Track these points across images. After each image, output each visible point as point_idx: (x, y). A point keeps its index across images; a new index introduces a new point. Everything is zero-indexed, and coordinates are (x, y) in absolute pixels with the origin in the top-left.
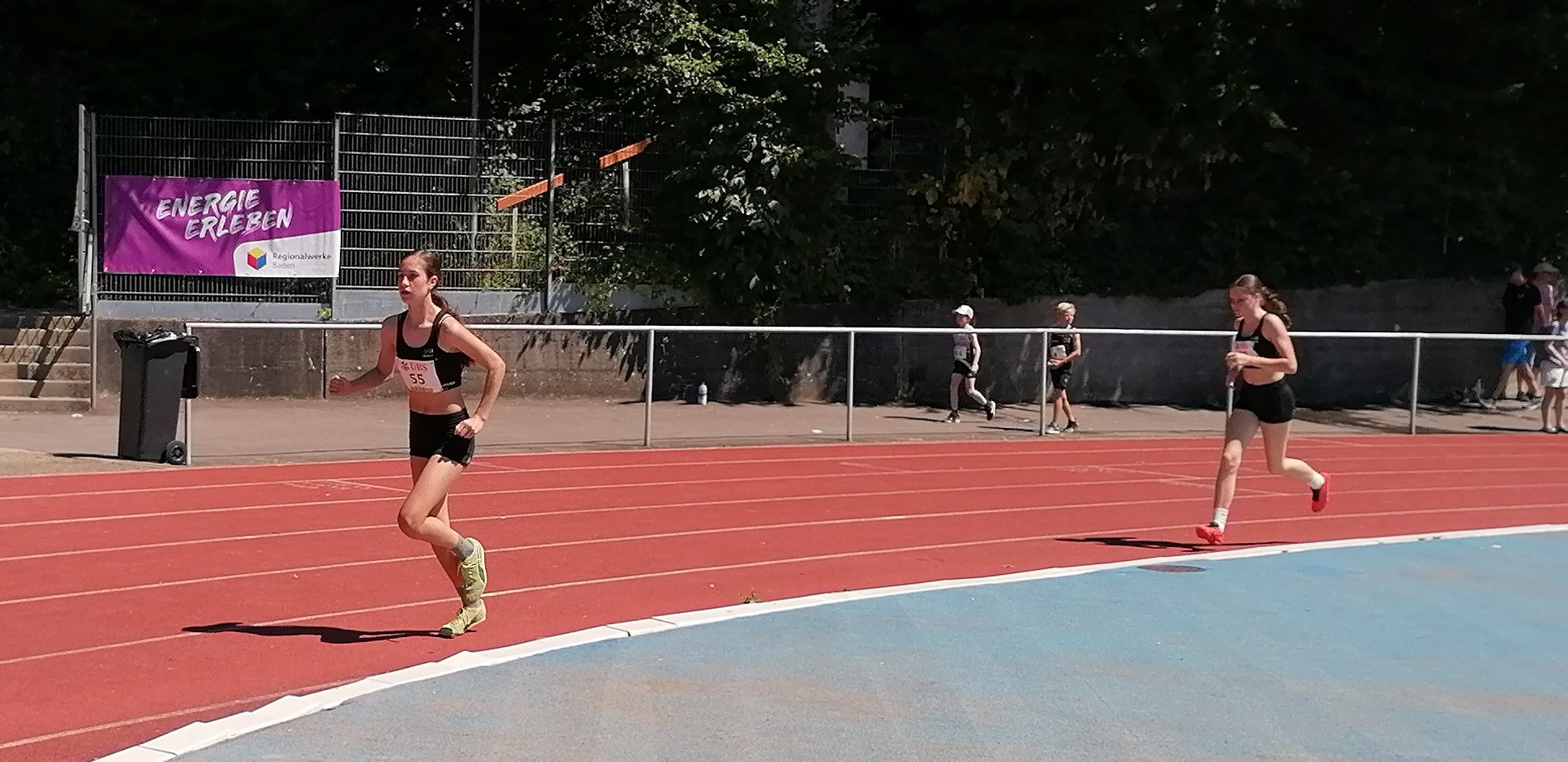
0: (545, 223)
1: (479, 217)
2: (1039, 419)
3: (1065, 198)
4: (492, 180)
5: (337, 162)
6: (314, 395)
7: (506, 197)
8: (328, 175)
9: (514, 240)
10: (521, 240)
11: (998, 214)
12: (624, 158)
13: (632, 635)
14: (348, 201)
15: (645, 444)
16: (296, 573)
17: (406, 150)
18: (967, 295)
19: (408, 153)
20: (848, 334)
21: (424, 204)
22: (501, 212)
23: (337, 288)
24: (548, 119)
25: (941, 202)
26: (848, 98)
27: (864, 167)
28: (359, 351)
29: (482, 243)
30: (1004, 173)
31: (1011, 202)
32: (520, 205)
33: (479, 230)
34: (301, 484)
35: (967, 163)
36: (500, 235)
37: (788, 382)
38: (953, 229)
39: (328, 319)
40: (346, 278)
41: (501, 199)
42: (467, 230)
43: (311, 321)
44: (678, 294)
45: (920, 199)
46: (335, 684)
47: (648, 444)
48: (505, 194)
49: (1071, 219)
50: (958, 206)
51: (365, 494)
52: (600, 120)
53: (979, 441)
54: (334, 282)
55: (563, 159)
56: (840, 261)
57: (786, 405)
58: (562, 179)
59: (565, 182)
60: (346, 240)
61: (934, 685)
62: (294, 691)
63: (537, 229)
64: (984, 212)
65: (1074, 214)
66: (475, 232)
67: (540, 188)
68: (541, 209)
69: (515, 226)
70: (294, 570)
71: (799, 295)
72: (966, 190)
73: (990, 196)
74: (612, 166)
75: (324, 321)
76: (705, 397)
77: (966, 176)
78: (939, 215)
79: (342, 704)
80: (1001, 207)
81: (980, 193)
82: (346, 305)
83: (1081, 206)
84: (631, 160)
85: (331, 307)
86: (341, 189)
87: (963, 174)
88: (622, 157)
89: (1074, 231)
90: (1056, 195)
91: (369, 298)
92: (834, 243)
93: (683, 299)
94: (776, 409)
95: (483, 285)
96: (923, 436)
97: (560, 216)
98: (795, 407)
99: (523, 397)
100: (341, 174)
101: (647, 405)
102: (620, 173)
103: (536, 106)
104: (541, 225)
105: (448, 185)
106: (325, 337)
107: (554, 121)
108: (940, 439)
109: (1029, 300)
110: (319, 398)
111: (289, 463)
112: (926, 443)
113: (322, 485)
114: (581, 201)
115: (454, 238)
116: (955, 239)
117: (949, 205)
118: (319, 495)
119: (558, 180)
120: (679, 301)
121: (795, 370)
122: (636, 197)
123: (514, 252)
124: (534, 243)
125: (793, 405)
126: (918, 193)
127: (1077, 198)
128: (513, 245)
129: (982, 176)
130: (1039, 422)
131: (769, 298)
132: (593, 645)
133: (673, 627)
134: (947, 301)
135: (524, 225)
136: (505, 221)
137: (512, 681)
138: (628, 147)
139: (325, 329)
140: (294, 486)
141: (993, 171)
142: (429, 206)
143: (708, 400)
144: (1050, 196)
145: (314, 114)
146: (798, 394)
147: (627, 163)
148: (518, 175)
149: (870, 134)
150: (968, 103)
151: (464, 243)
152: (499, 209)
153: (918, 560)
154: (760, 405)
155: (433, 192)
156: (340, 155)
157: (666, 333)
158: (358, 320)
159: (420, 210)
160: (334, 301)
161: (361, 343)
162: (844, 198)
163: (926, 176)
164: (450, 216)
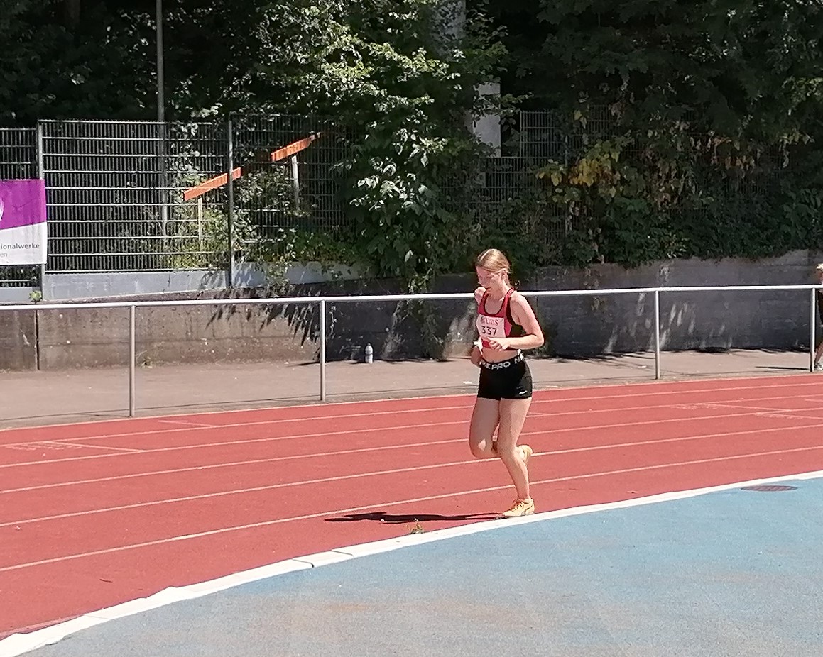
0: (226, 211)
1: (169, 207)
2: (654, 364)
3: (668, 176)
4: (179, 175)
5: (41, 163)
6: (29, 367)
7: (192, 188)
8: (34, 176)
9: (200, 226)
10: (206, 226)
11: (613, 191)
12: (293, 153)
13: (315, 566)
14: (51, 196)
15: (321, 399)
16: (19, 525)
17: (102, 151)
18: (590, 262)
19: (104, 153)
21: (120, 197)
22: (187, 202)
23: (46, 273)
24: (226, 120)
25: (565, 182)
26: (483, 96)
27: (498, 154)
28: (67, 327)
29: (173, 230)
30: (616, 156)
31: (623, 181)
32: (204, 196)
33: (169, 218)
34: (20, 446)
35: (585, 150)
36: (188, 222)
37: (441, 342)
38: (575, 206)
39: (39, 301)
40: (55, 264)
41: (186, 191)
42: (158, 219)
43: (24, 302)
44: (344, 269)
45: (547, 181)
46: (57, 621)
47: (324, 398)
48: (191, 186)
49: (674, 194)
50: (579, 186)
51: (77, 452)
52: (271, 120)
53: (605, 386)
54: (43, 268)
55: (239, 155)
56: (481, 236)
57: (440, 361)
58: (239, 172)
59: (242, 175)
60: (52, 230)
61: (574, 597)
62: (20, 630)
63: (220, 217)
64: (600, 190)
65: (677, 189)
66: (165, 220)
67: (220, 181)
68: (222, 199)
69: (200, 214)
70: (17, 523)
71: (447, 266)
72: (585, 173)
73: (605, 177)
74: (281, 160)
75: (36, 302)
76: (371, 356)
77: (584, 160)
78: (563, 194)
79: (64, 639)
80: (615, 186)
81: (598, 175)
82: (54, 287)
83: (682, 183)
84: (300, 155)
85: (41, 290)
86: (46, 186)
87: (581, 158)
88: (291, 152)
89: (677, 204)
90: (660, 174)
91: (74, 280)
92: (475, 222)
93: (344, 272)
94: (431, 364)
95: (175, 266)
96: (558, 383)
97: (239, 203)
98: (445, 363)
99: (213, 362)
100: (46, 173)
101: (321, 365)
102: (289, 166)
103: (215, 110)
104: (223, 213)
105: (140, 180)
106: (37, 317)
107: (230, 122)
108: (572, 385)
109: (642, 264)
110: (35, 370)
111: (8, 429)
112: (561, 389)
113: (40, 447)
114: (257, 191)
115: (147, 226)
116: (577, 214)
117: (571, 186)
118: (37, 455)
119: (236, 173)
120: (346, 275)
121: (448, 331)
122: (304, 186)
123: (200, 237)
124: (218, 228)
125: (446, 361)
126: (545, 175)
127: (678, 176)
128: (200, 231)
129: (598, 160)
130: (655, 367)
131: (421, 269)
132: (282, 577)
133: (349, 557)
134: (572, 267)
135: (208, 212)
136: (191, 210)
137: (212, 611)
138: (295, 144)
139: (36, 310)
140: (14, 448)
141: (607, 156)
142: (124, 198)
143: (374, 359)
144: (655, 176)
145: (20, 122)
146: (449, 353)
147: (295, 157)
148: (201, 170)
149: (502, 127)
150: (584, 98)
151: (156, 230)
152: (186, 200)
153: (556, 490)
154: (419, 361)
155: (127, 186)
156: (44, 157)
157: (335, 303)
158: (65, 300)
159: (116, 203)
160: (43, 284)
161: (69, 320)
162: (482, 183)
163: (551, 161)
164: (143, 207)
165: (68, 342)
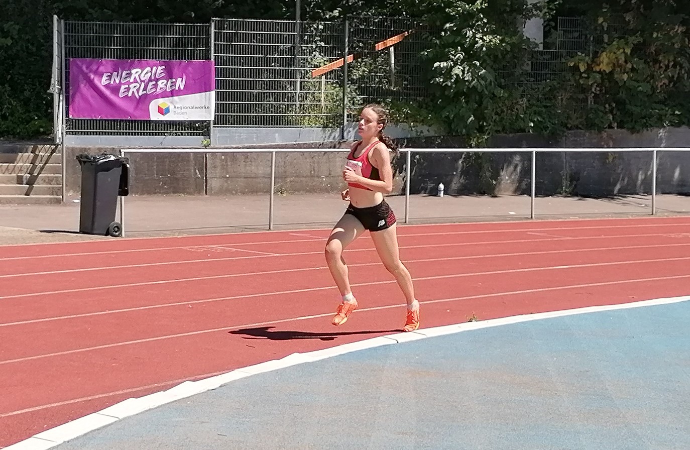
0: (342, 85)
1: (301, 82)
2: (651, 204)
3: (667, 67)
4: (309, 60)
5: (213, 48)
6: (199, 192)
7: (318, 69)
8: (207, 57)
9: (323, 96)
10: (327, 96)
11: (625, 77)
12: (391, 44)
13: (399, 342)
14: (219, 73)
16: (191, 304)
17: (255, 41)
18: (606, 128)
19: (257, 43)
20: (531, 153)
21: (267, 74)
22: (314, 78)
23: (214, 127)
24: (344, 20)
25: (589, 69)
26: (530, 4)
27: (541, 48)
28: (227, 165)
29: (304, 98)
30: (628, 51)
31: (633, 69)
32: (326, 74)
33: (301, 90)
34: (192, 248)
35: (606, 46)
36: (314, 93)
37: (494, 182)
38: (597, 86)
39: (208, 146)
40: (220, 120)
41: (315, 71)
42: (293, 90)
43: (198, 147)
44: (425, 128)
45: (576, 68)
46: (216, 374)
47: (407, 222)
48: (317, 67)
49: (671, 79)
50: (600, 72)
51: (232, 254)
52: (376, 21)
53: (614, 218)
54: (212, 123)
55: (352, 45)
56: (527, 107)
57: (493, 197)
58: (352, 58)
59: (354, 59)
60: (219, 96)
61: (588, 373)
62: (190, 378)
63: (337, 89)
64: (616, 76)
65: (673, 77)
66: (298, 91)
67: (338, 64)
68: (339, 78)
69: (323, 87)
70: (189, 302)
71: (500, 129)
72: (605, 63)
73: (620, 66)
74: (382, 50)
75: (206, 147)
76: (442, 192)
77: (604, 53)
78: (588, 78)
79: (220, 387)
80: (627, 73)
81: (614, 64)
82: (219, 137)
83: (677, 72)
84: (395, 46)
85: (210, 139)
86: (215, 65)
87: (602, 52)
88: (389, 43)
89: (672, 87)
90: (661, 65)
91: (233, 132)
92: (522, 96)
93: (426, 131)
94: (486, 199)
95: (304, 124)
96: (578, 215)
97: (353, 82)
98: (496, 198)
99: (329, 192)
100: (215, 56)
101: (406, 197)
102: (389, 54)
103: (336, 13)
104: (340, 87)
105: (281, 62)
106: (206, 157)
107: (347, 23)
108: (589, 217)
109: (645, 130)
110: (203, 195)
111: (185, 235)
112: (581, 220)
113: (206, 249)
114: (364, 71)
115: (285, 95)
116: (598, 93)
117: (594, 72)
118: (204, 255)
119: (350, 59)
120: (426, 133)
121: (499, 175)
122: (398, 68)
123: (323, 103)
124: (335, 97)
125: (496, 197)
126: (575, 64)
127: (674, 66)
128: (322, 99)
129: (615, 53)
130: (651, 206)
131: (481, 130)
132: (375, 349)
133: (424, 337)
134: (593, 131)
135: (329, 86)
136: (317, 84)
137: (325, 371)
138: (394, 38)
139: (206, 153)
140: (189, 249)
141: (621, 50)
142: (270, 74)
143: (444, 194)
144: (657, 66)
145: (199, 19)
146: (500, 190)
147: (393, 47)
148: (325, 56)
149: (545, 27)
150: (606, 8)
151: (292, 98)
153: (576, 293)
154: (476, 196)
155: (272, 66)
156: (215, 44)
157: (418, 153)
158: (226, 146)
159: (264, 78)
160: (211, 135)
161: (228, 160)
162: (529, 68)
163: (579, 53)
164: (283, 81)
165: (228, 176)
